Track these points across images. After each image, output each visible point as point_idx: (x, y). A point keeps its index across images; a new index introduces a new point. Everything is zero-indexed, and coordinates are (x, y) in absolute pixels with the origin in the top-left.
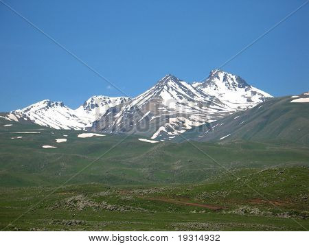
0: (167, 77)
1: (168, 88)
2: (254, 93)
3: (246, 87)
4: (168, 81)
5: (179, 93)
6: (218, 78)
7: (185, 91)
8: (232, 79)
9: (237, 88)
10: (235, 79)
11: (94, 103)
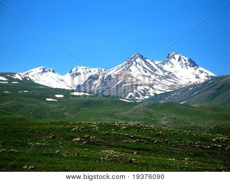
0: (136, 55)
1: (136, 64)
2: (202, 72)
3: (196, 67)
4: (136, 58)
5: (144, 68)
6: (174, 58)
7: (149, 67)
8: (185, 60)
9: (188, 67)
10: (187, 60)
11: (77, 72)
